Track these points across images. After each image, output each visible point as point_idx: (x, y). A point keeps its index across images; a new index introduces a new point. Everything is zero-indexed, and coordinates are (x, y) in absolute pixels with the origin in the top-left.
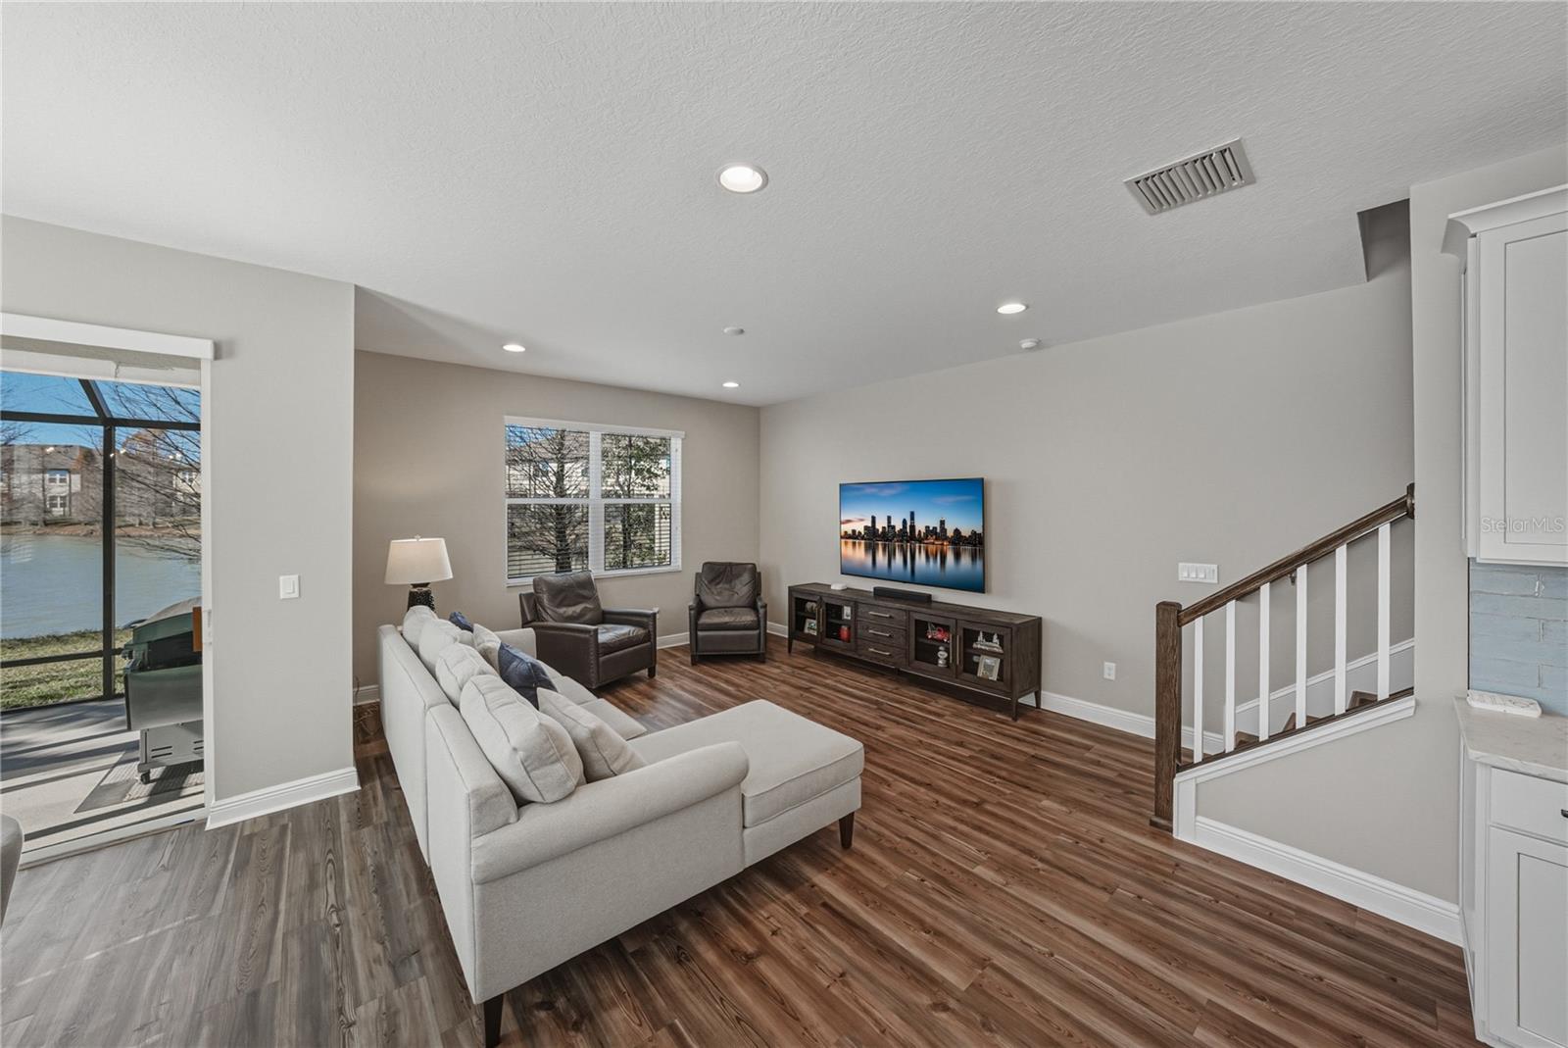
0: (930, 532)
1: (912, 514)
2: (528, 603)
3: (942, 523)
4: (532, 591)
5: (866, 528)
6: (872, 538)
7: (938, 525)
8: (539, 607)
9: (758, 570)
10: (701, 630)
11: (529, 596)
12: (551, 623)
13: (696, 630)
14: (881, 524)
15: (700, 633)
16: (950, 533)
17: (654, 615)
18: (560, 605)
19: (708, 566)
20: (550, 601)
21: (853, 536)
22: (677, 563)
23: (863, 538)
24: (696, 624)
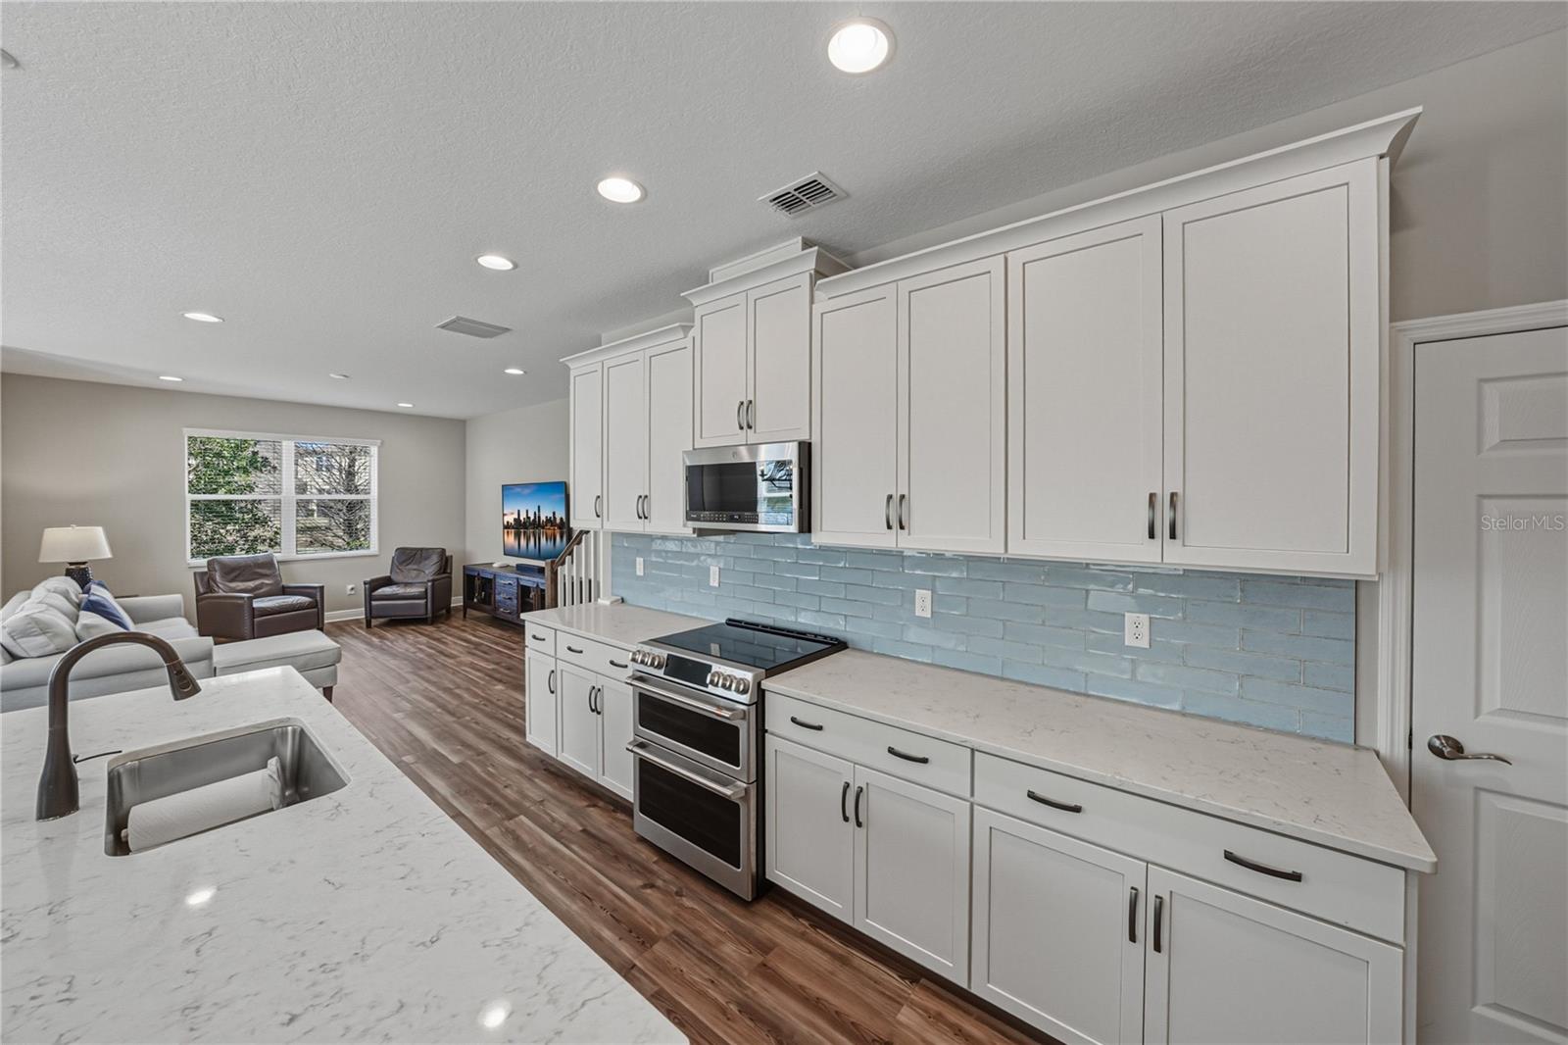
0: (548, 520)
1: (539, 507)
2: (202, 580)
3: (554, 513)
4: (206, 570)
5: (515, 520)
6: (520, 527)
7: (551, 515)
8: (212, 583)
9: (447, 554)
10: (375, 600)
11: (203, 574)
12: (222, 593)
13: (371, 600)
14: (523, 516)
15: (374, 603)
16: (558, 521)
17: (322, 588)
18: (232, 581)
19: (401, 551)
20: (222, 577)
21: (507, 527)
22: (374, 548)
23: (513, 528)
24: (370, 595)
